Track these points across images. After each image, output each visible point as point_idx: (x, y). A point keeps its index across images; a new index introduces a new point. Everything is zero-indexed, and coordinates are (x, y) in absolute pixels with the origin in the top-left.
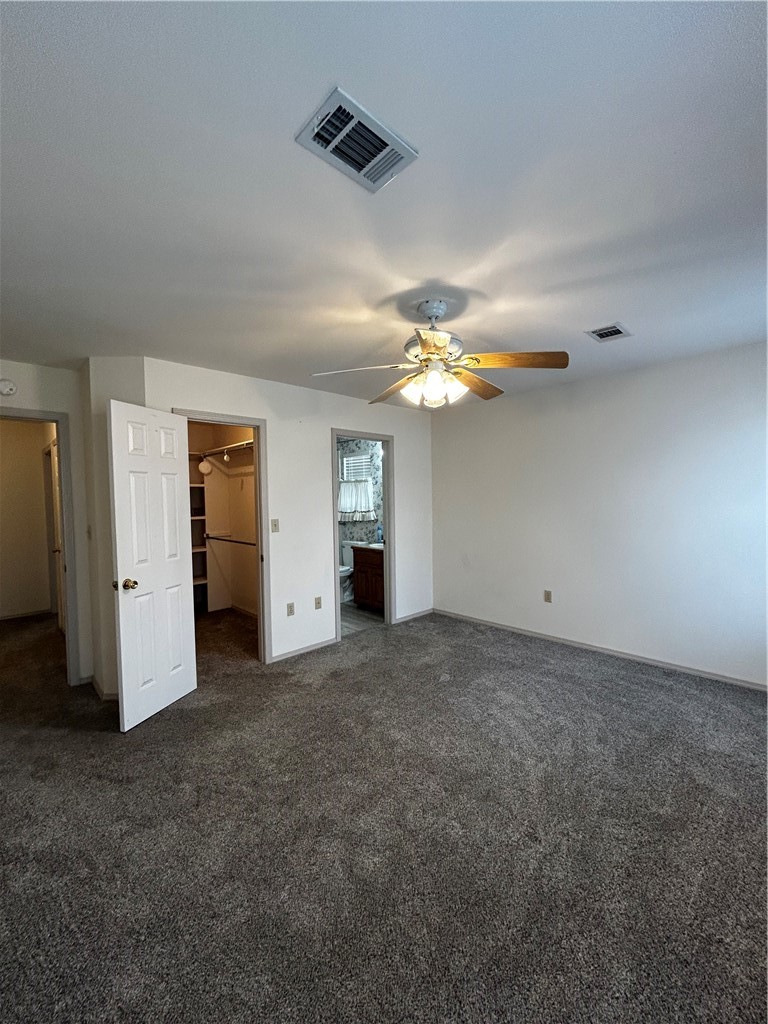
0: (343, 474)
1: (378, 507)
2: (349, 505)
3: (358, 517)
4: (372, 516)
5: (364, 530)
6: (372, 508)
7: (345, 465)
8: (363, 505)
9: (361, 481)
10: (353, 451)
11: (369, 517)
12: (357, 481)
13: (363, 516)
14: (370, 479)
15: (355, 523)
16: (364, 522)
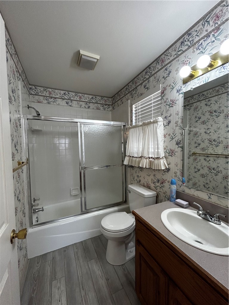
0: (132, 121)
1: (170, 153)
2: (135, 150)
3: (145, 163)
4: (163, 164)
5: (152, 177)
6: (162, 154)
7: (134, 112)
8: (151, 150)
9: (150, 123)
10: (141, 94)
11: (159, 165)
12: (144, 124)
13: (150, 162)
14: (160, 119)
15: (141, 169)
16: (152, 169)
